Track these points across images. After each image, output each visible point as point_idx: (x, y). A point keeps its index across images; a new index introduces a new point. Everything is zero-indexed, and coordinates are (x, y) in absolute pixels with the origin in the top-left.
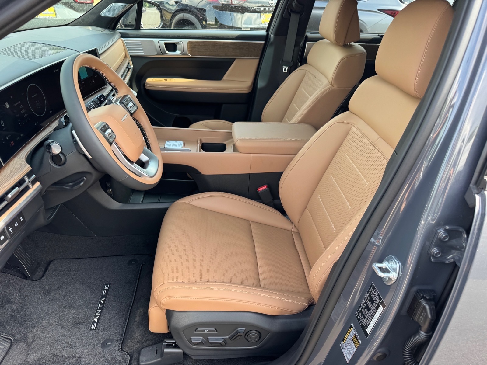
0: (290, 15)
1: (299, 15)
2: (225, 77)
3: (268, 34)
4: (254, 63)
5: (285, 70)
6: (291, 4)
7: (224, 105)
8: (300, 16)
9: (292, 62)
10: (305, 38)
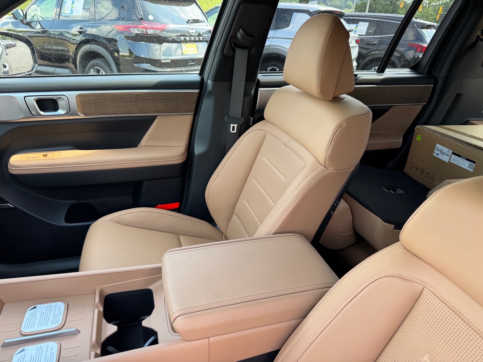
0: (234, 51)
1: (247, 51)
2: (143, 142)
3: (202, 79)
4: (187, 120)
5: (233, 130)
6: (235, 36)
7: (145, 183)
8: (249, 53)
9: (243, 117)
10: (256, 83)
